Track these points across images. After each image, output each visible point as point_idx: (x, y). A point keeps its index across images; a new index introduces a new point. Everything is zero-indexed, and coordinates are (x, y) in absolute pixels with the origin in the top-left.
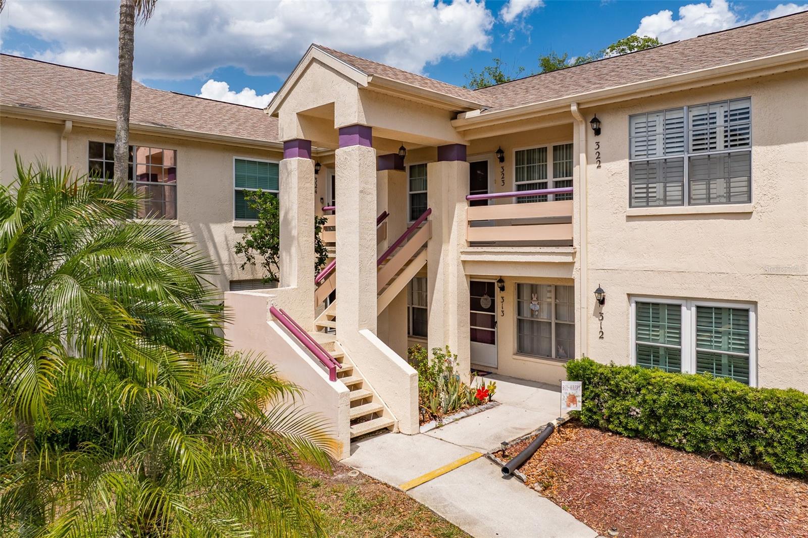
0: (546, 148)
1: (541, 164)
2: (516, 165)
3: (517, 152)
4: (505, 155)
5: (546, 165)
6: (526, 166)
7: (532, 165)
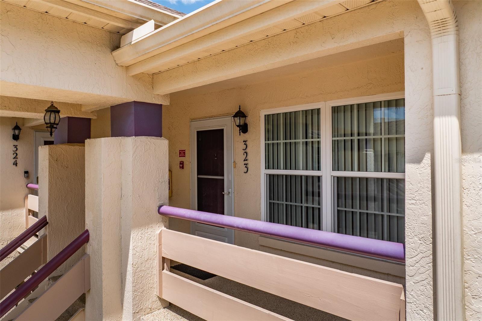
0: (319, 110)
1: (310, 140)
2: (267, 138)
3: (267, 117)
4: (249, 120)
5: (319, 143)
6: (282, 141)
7: (293, 141)
